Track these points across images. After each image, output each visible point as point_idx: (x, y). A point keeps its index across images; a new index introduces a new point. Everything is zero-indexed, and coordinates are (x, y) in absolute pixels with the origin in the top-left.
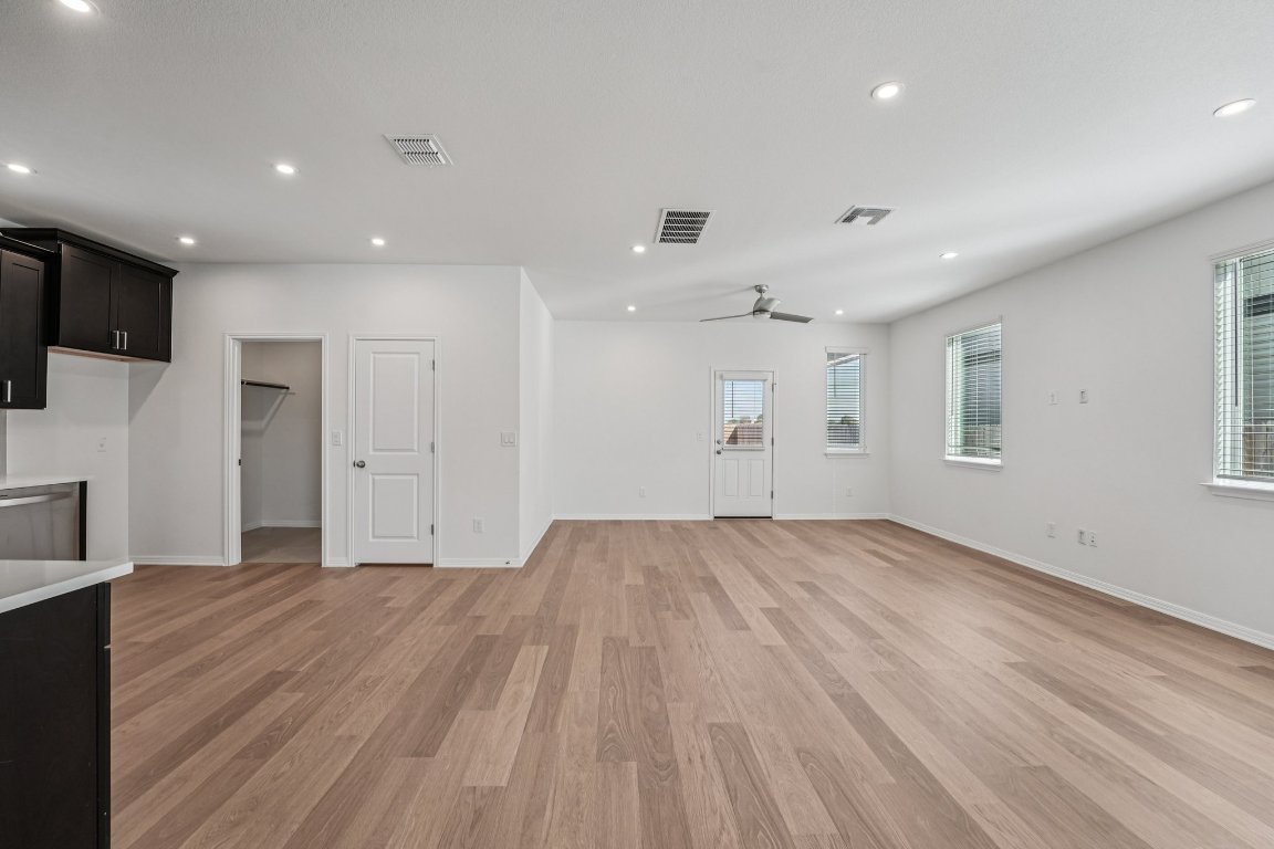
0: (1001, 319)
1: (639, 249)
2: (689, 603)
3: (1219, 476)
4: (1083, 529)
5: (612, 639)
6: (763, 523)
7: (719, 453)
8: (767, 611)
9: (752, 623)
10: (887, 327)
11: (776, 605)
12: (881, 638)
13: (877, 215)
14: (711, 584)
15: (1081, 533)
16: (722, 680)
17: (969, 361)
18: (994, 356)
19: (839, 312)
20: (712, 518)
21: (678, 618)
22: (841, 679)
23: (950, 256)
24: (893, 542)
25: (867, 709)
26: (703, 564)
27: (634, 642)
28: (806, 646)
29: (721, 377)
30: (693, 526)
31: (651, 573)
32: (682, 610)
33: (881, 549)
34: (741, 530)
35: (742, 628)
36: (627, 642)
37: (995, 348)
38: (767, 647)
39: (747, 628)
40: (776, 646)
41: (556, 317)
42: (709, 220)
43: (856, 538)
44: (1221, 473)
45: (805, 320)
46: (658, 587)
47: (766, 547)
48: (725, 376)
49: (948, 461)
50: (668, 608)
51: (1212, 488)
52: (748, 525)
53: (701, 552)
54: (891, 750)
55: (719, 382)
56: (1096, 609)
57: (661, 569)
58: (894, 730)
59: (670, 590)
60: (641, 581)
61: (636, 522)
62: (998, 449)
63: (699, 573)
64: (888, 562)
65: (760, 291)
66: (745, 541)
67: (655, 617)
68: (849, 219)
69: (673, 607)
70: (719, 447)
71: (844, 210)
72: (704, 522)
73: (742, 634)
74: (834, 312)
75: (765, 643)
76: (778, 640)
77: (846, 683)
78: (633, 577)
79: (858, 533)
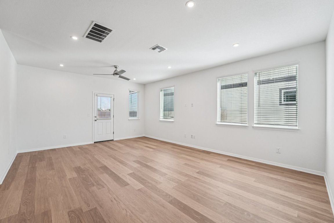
0: (174, 86)
1: (75, 38)
2: (101, 180)
3: (218, 122)
4: (192, 135)
5: (72, 211)
6: (111, 142)
7: (96, 120)
8: (130, 175)
9: (129, 182)
10: (144, 85)
11: (132, 172)
12: (167, 174)
13: (162, 49)
14: (105, 169)
15: (192, 136)
16: (132, 213)
17: (165, 95)
18: (172, 94)
19: (135, 79)
20: (93, 143)
21: (99, 189)
22: (167, 194)
23: (169, 67)
24: (150, 143)
25: (182, 203)
26: (98, 161)
27: (85, 209)
28: (150, 185)
29: (97, 95)
30: (87, 147)
31: (78, 170)
32: (100, 184)
33: (148, 145)
34: (106, 146)
35: (126, 185)
36: (82, 210)
37: (173, 92)
38: (139, 190)
39: (128, 184)
40: (141, 188)
41: (18, 63)
42: (111, 34)
43: (140, 143)
44: (218, 121)
45: (128, 79)
46: (84, 176)
47: (117, 150)
48: (98, 95)
49: (161, 120)
50: (93, 185)
51: (217, 124)
52: (106, 143)
53: (95, 156)
54: (197, 216)
55: (96, 97)
56: (198, 153)
57: (82, 167)
58: (192, 208)
59: (90, 176)
60: (75, 175)
61: (63, 149)
62: (173, 117)
63: (99, 165)
64: (153, 149)
65: (116, 68)
66: (109, 150)
67: (89, 191)
68: (154, 49)
69: (95, 184)
70: (96, 119)
71: (154, 45)
72: (91, 144)
73: (127, 187)
74: (133, 79)
75: (137, 189)
76: (141, 186)
77: (169, 195)
78: (70, 175)
79: (139, 141)
